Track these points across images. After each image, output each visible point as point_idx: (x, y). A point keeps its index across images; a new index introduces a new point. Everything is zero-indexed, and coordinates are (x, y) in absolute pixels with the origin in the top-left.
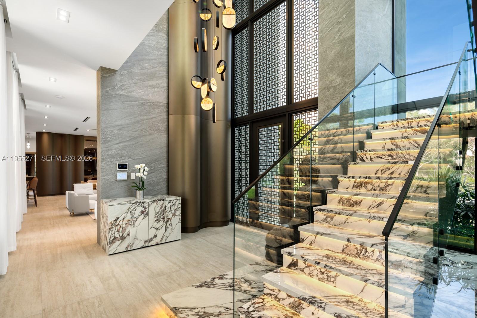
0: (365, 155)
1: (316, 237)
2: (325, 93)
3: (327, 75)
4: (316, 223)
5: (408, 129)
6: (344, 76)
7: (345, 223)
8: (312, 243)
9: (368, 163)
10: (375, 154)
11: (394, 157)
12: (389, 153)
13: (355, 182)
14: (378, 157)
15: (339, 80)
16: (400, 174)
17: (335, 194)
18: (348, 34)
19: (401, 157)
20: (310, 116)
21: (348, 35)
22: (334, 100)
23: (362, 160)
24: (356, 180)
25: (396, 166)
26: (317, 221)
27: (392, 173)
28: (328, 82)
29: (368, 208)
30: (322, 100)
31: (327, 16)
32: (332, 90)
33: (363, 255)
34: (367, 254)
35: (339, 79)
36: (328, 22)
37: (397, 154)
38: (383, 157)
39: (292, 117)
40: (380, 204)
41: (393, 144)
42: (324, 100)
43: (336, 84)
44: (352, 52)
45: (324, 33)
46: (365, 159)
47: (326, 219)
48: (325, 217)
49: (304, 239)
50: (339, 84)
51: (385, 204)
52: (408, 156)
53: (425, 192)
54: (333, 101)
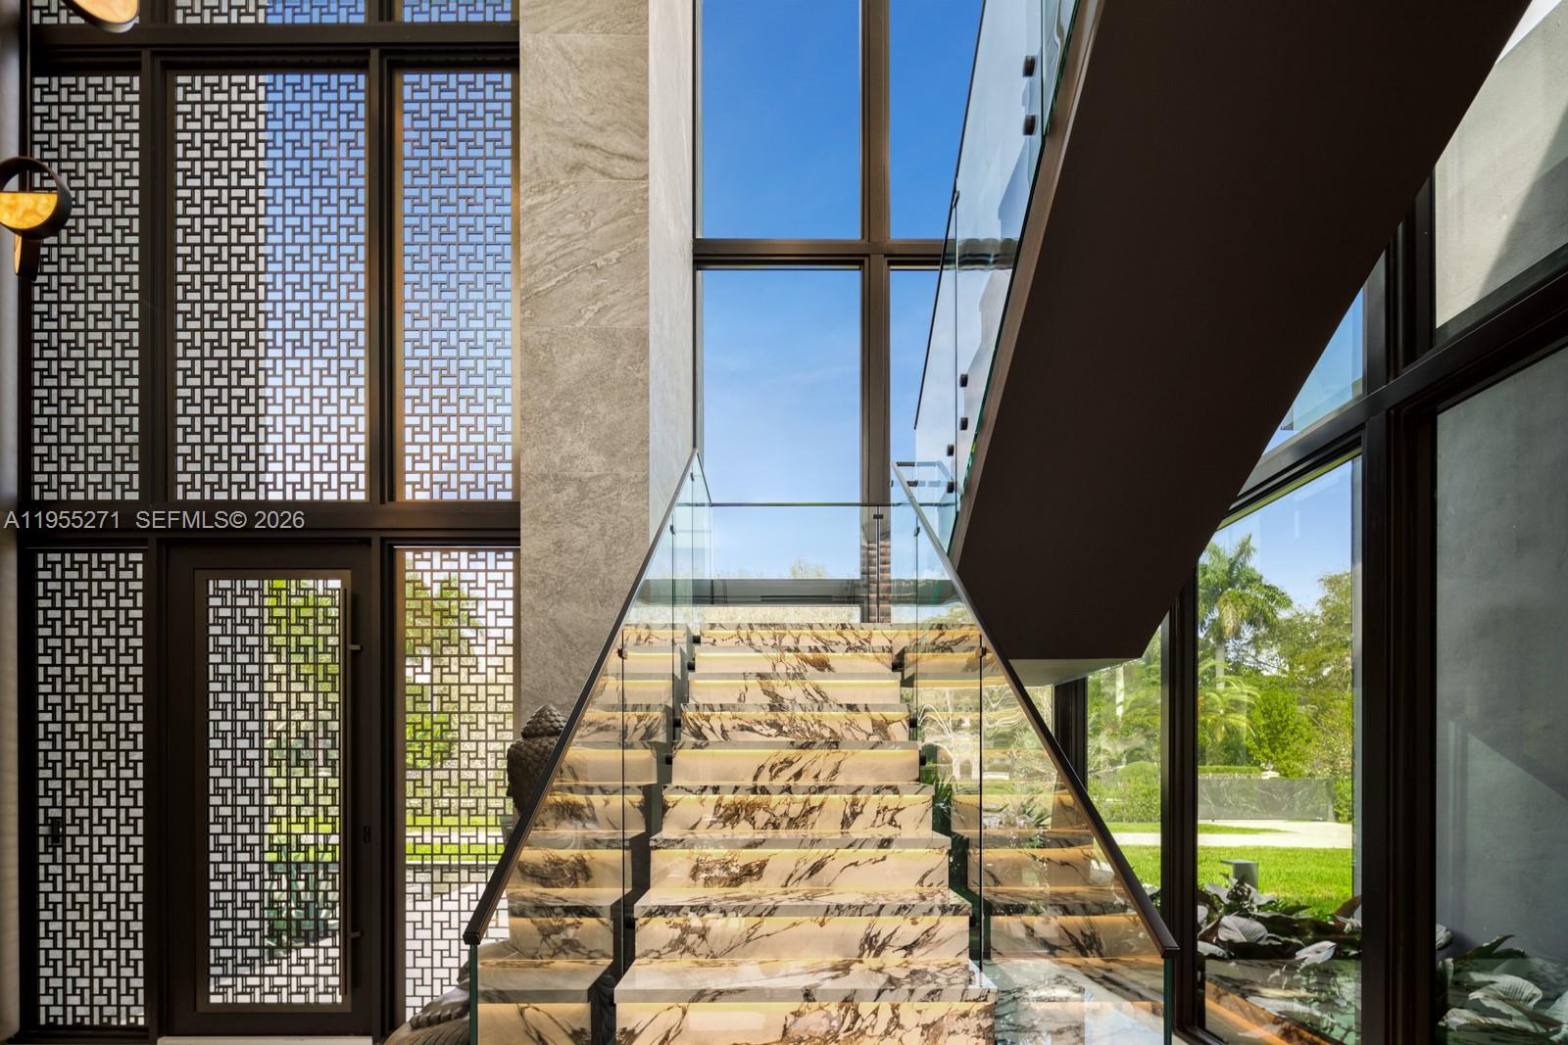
0: (708, 719)
1: (684, 1013)
2: (545, 494)
3: (554, 432)
4: (644, 960)
5: (787, 654)
6: (613, 455)
7: (748, 941)
8: (672, 1035)
9: (717, 745)
10: (734, 718)
11: (785, 729)
12: (771, 716)
13: (719, 805)
14: (743, 728)
15: (596, 462)
16: (816, 777)
17: (684, 847)
18: (625, 318)
19: (802, 730)
20: (481, 565)
21: (628, 324)
22: (582, 526)
23: (698, 733)
24: (721, 799)
25: (808, 755)
26: (645, 955)
27: (798, 775)
28: (557, 460)
29: (783, 882)
30: (534, 517)
31: (554, 224)
32: (571, 490)
33: (848, 1030)
34: (859, 1021)
35: (596, 458)
36: (558, 248)
37: (792, 720)
38: (757, 728)
39: (398, 554)
40: (816, 868)
41: (766, 692)
42: (544, 519)
43: (588, 474)
44: (640, 384)
45: (542, 281)
46: (706, 731)
47: (681, 941)
48: (677, 932)
49: (637, 1031)
50: (598, 478)
51: (830, 864)
52: (816, 726)
53: (892, 821)
54: (577, 529)
